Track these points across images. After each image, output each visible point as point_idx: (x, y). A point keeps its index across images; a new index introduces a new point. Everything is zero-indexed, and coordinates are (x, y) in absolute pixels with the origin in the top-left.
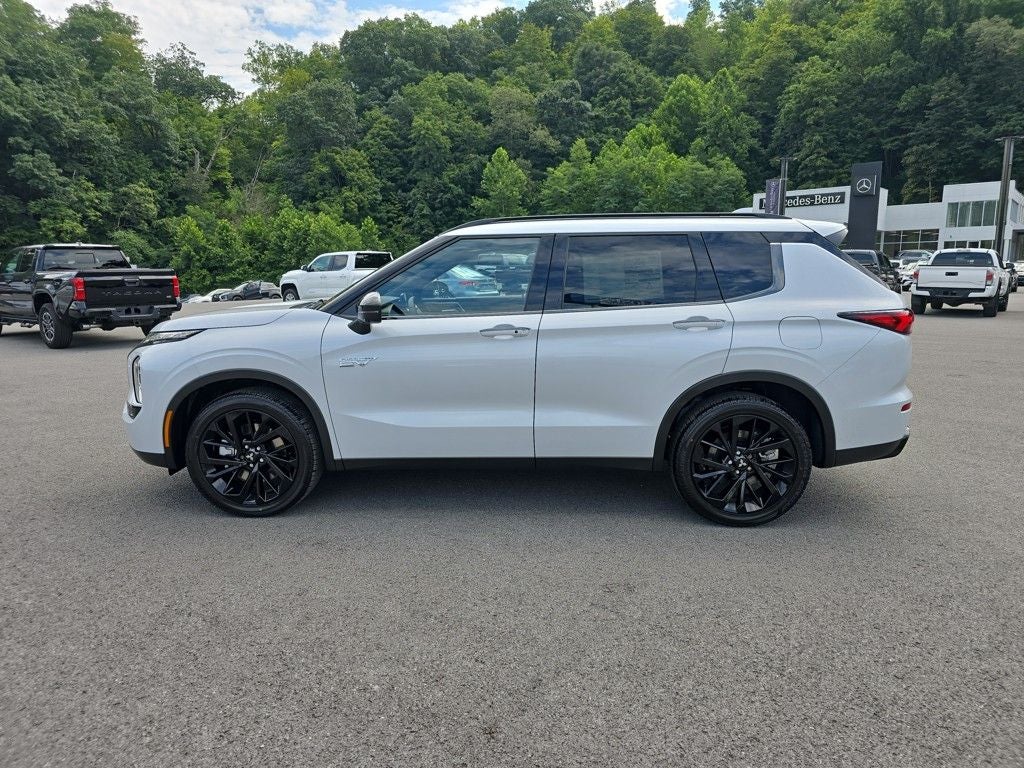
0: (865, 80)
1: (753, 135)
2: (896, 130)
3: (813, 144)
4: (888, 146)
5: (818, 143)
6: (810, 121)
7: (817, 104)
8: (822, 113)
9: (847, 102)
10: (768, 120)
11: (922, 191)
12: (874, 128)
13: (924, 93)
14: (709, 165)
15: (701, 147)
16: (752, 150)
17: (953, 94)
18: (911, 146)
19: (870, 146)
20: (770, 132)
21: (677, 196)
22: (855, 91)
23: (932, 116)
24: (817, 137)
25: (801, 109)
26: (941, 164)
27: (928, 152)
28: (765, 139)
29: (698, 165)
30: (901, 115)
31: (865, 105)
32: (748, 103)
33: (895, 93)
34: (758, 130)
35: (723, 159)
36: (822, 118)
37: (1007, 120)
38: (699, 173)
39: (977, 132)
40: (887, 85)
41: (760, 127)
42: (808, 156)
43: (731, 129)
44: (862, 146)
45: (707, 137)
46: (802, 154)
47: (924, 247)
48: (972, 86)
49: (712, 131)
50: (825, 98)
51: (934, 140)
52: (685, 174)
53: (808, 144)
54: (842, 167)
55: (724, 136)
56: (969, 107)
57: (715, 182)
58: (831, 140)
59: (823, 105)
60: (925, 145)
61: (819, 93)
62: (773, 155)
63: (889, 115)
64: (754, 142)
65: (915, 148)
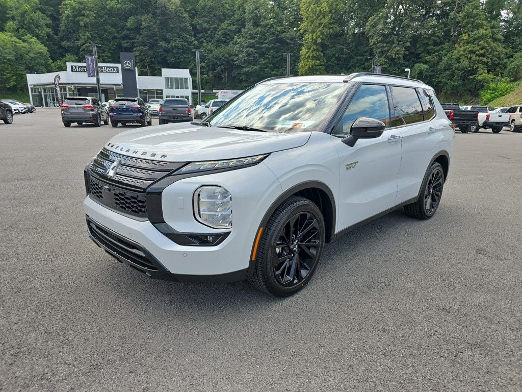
0: (108, 7)
1: (47, 26)
2: (126, 37)
3: (86, 38)
4: (125, 45)
5: (88, 37)
6: (82, 24)
7: (84, 15)
8: (88, 21)
9: (100, 17)
10: (55, 18)
11: (145, 70)
12: (117, 34)
13: (138, 21)
14: (24, 41)
15: (14, 28)
16: (48, 35)
17: (151, 24)
18: (137, 46)
19: (116, 43)
20: (58, 26)
21: (4, 58)
22: (103, 12)
23: (144, 33)
24: (88, 34)
25: (75, 16)
26: (151, 58)
27: (145, 51)
28: (56, 29)
29: (15, 39)
30: (128, 29)
31: (110, 21)
32: (40, 6)
33: (123, 17)
34: (50, 24)
35: (31, 38)
36: (87, 23)
37: (175, 41)
38: (18, 45)
39: (163, 44)
40: (119, 12)
41: (51, 22)
42: (84, 44)
43: (33, 20)
44: (112, 43)
45: (16, 22)
46: (80, 42)
47: (158, 97)
48: (158, 22)
49: (19, 18)
50: (88, 12)
51: (146, 45)
52: (6, 44)
53: (83, 37)
54: (104, 53)
55: (29, 22)
56: (159, 31)
57: (29, 52)
58: (95, 37)
59: (88, 16)
60: (142, 47)
61: (84, 9)
62: (62, 40)
63: (123, 28)
64: (49, 30)
65: (138, 48)
